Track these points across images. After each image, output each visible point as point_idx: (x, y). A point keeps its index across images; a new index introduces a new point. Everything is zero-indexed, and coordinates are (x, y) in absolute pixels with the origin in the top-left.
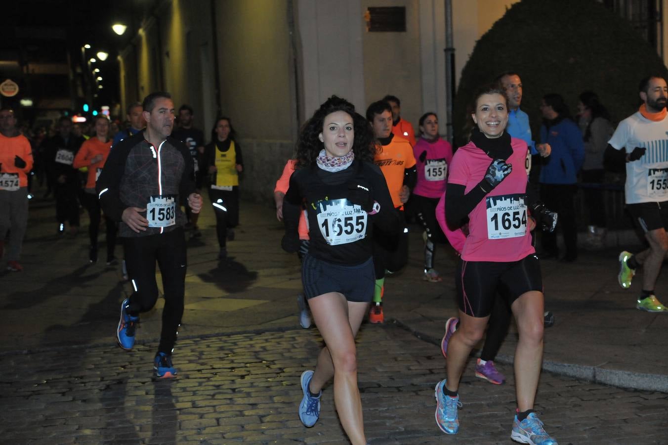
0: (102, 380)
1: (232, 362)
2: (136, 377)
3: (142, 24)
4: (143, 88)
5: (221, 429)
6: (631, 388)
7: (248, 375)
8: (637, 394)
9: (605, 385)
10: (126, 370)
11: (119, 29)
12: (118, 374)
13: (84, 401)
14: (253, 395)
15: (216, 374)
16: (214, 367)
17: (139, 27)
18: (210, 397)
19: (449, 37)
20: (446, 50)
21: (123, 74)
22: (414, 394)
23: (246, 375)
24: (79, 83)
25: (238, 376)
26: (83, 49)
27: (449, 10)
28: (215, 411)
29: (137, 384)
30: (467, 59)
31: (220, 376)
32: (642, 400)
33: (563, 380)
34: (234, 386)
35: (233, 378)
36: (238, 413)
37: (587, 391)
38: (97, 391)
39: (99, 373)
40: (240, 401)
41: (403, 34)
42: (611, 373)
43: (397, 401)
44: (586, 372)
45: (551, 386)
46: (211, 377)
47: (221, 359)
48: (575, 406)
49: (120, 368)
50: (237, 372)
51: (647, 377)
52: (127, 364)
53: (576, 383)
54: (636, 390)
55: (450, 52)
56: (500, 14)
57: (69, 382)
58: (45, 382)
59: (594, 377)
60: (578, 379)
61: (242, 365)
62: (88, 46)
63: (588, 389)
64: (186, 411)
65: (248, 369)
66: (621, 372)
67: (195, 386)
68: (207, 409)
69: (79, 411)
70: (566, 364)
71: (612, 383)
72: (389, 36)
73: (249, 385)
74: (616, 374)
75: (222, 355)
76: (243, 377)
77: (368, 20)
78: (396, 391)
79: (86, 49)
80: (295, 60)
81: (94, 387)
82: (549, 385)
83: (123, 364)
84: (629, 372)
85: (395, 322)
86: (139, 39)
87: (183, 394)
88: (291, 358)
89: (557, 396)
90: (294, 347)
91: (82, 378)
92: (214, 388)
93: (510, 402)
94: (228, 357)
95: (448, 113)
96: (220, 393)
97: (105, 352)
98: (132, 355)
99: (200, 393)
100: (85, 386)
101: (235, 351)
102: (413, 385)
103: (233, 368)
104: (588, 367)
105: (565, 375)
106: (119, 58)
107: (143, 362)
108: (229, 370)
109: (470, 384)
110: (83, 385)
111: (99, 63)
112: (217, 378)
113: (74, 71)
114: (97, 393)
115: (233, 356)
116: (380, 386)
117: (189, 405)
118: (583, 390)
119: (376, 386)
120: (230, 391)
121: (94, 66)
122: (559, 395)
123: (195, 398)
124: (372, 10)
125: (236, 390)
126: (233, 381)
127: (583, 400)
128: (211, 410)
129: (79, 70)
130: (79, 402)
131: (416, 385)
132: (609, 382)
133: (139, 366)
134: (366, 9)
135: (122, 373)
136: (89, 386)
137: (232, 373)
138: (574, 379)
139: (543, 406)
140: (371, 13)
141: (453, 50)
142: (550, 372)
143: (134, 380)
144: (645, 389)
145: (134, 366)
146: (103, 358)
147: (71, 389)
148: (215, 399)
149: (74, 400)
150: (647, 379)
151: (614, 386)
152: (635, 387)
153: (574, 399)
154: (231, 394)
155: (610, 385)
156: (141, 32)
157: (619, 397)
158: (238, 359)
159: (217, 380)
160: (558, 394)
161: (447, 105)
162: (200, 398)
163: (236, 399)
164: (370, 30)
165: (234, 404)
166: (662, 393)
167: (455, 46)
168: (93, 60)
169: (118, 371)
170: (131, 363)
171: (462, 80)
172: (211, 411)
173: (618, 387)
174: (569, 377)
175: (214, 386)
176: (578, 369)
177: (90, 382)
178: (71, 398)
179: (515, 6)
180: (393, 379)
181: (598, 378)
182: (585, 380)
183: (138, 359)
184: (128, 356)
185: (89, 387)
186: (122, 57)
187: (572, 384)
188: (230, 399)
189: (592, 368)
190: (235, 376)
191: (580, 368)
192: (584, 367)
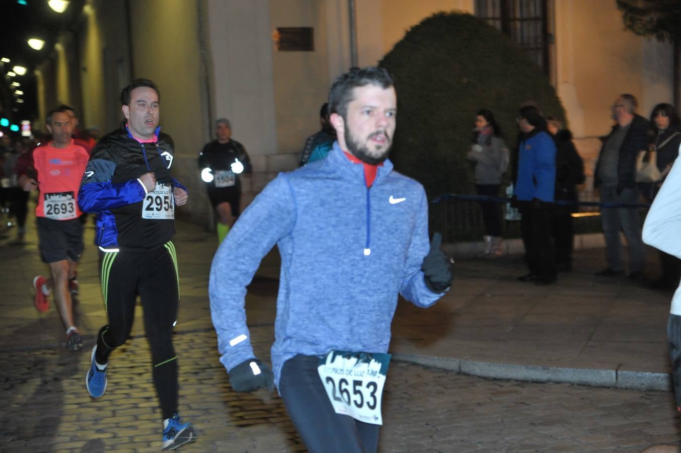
3: (60, 39)
5: (116, 420)
6: (490, 377)
7: (145, 373)
8: (495, 382)
9: (468, 375)
11: (36, 44)
12: (23, 375)
14: (148, 390)
17: (57, 42)
19: (354, 56)
21: (41, 88)
25: (137, 374)
26: (1, 63)
28: (113, 405)
32: (498, 388)
33: (432, 372)
34: (132, 383)
35: (131, 376)
36: (132, 406)
37: (452, 381)
41: (310, 53)
42: (474, 364)
44: (452, 364)
45: (421, 377)
47: (123, 360)
48: (439, 393)
50: (136, 370)
51: (503, 367)
53: (444, 374)
54: (495, 379)
56: (398, 35)
59: (460, 368)
60: (446, 371)
61: (141, 364)
62: (6, 60)
63: (453, 379)
64: (84, 405)
65: (146, 368)
66: (482, 363)
70: (436, 358)
71: (475, 374)
74: (478, 365)
77: (278, 39)
79: (4, 63)
80: (207, 78)
82: (419, 376)
84: (489, 363)
86: (56, 53)
88: (188, 358)
89: (425, 385)
90: (193, 348)
92: (113, 385)
94: (129, 358)
96: (118, 389)
101: (136, 352)
104: (455, 359)
105: (435, 367)
106: (37, 73)
108: (129, 369)
111: (17, 78)
112: (117, 376)
118: (449, 380)
120: (128, 387)
121: (13, 79)
122: (427, 385)
124: (281, 30)
127: (447, 388)
128: (110, 403)
132: (472, 373)
134: (276, 29)
135: (26, 373)
137: (131, 372)
138: (441, 371)
139: (410, 393)
140: (280, 33)
142: (422, 365)
144: (502, 378)
146: (9, 361)
148: (114, 394)
150: (503, 369)
151: (476, 376)
152: (495, 377)
153: (439, 388)
154: (128, 389)
155: (473, 375)
156: (59, 47)
157: (479, 385)
158: (138, 359)
160: (425, 383)
163: (134, 394)
164: (279, 49)
165: (129, 398)
166: (517, 380)
168: (11, 74)
173: (480, 377)
174: (438, 369)
176: (446, 362)
179: (415, 29)
181: (465, 369)
182: (452, 371)
186: (40, 71)
187: (440, 375)
188: (127, 394)
189: (458, 360)
190: (134, 374)
191: (447, 360)
192: (451, 359)
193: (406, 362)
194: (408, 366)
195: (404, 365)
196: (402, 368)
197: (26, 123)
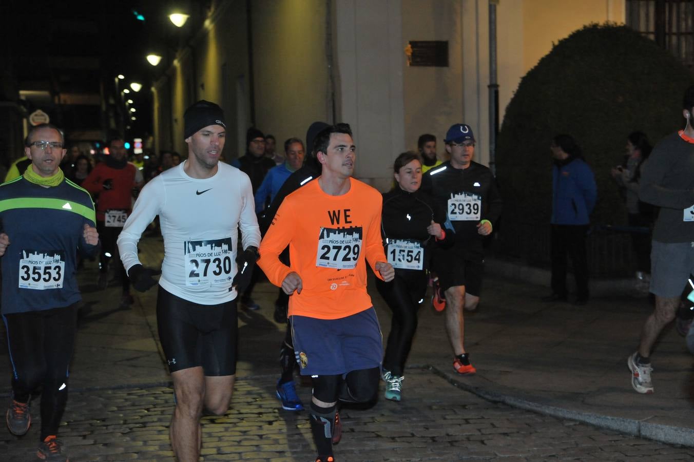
0: (125, 423)
1: (260, 407)
2: (160, 420)
3: (178, 55)
4: (176, 120)
6: (678, 444)
7: (276, 421)
8: (685, 450)
9: (650, 440)
10: (149, 413)
11: (154, 60)
12: (142, 417)
13: (105, 445)
14: (281, 442)
15: (243, 420)
16: (242, 411)
17: (174, 58)
18: (236, 443)
19: (493, 73)
20: (490, 87)
21: (156, 105)
22: (449, 445)
23: (274, 421)
24: (111, 114)
25: (266, 422)
26: (117, 80)
27: (493, 46)
28: (241, 458)
29: (161, 428)
30: (512, 96)
31: (247, 421)
32: (688, 458)
33: (606, 434)
34: (261, 433)
35: (261, 424)
37: (632, 446)
38: (120, 434)
39: (121, 415)
40: (267, 448)
41: (445, 69)
42: (656, 428)
43: (431, 452)
44: (630, 426)
45: (593, 440)
46: (238, 423)
47: (249, 404)
49: (143, 410)
50: (264, 417)
52: (151, 406)
53: (620, 438)
54: (683, 447)
55: (494, 89)
56: (546, 50)
57: (91, 425)
58: (66, 424)
59: (639, 431)
60: (622, 434)
61: (270, 410)
62: (121, 77)
63: (632, 444)
64: (210, 457)
65: (274, 415)
66: (667, 426)
67: (221, 432)
68: (233, 455)
69: (100, 455)
70: (609, 417)
71: (658, 439)
72: (432, 70)
73: (276, 431)
74: (662, 429)
75: (250, 400)
76: (270, 423)
77: (410, 54)
78: (431, 441)
79: (119, 79)
80: (333, 94)
81: (117, 431)
82: (591, 438)
83: (147, 407)
84: (675, 428)
85: (431, 368)
86: (174, 69)
87: (208, 440)
89: (600, 450)
91: (104, 420)
92: (241, 434)
93: (550, 456)
94: (256, 401)
95: (491, 152)
96: (246, 439)
97: (129, 394)
98: (156, 398)
99: (226, 438)
100: (107, 429)
101: (264, 396)
102: (448, 435)
103: (260, 413)
104: (633, 421)
105: (608, 428)
106: (153, 89)
107: (166, 405)
108: (256, 415)
109: (508, 436)
110: (105, 428)
111: (132, 94)
112: (244, 423)
113: (107, 102)
114: (120, 437)
115: (261, 401)
116: (413, 435)
117: (214, 451)
118: (628, 445)
119: (411, 435)
120: (257, 438)
121: (128, 96)
122: (602, 450)
123: (220, 444)
124: (414, 44)
125: (264, 437)
126: (260, 426)
127: (626, 456)
128: (237, 457)
129: (112, 101)
130: (101, 446)
131: (452, 435)
132: (654, 437)
133: (163, 409)
134: (408, 42)
135: (146, 416)
136: (111, 429)
137: (259, 419)
138: (617, 433)
140: (412, 47)
141: (496, 86)
142: (593, 425)
143: (158, 424)
145: (159, 409)
146: (126, 400)
147: (92, 432)
148: (242, 446)
149: (95, 444)
151: (660, 441)
152: (682, 443)
153: (616, 455)
154: (258, 440)
155: (656, 441)
156: (176, 63)
157: (665, 453)
158: (266, 404)
159: (244, 426)
160: (600, 448)
161: (491, 143)
162: (226, 444)
163: (263, 446)
164: (411, 65)
165: (260, 451)
167: (499, 82)
168: (126, 91)
169: (141, 414)
170: (155, 406)
171: (506, 117)
172: (236, 459)
173: (664, 443)
174: (613, 430)
175: (241, 432)
176: (622, 422)
177: (112, 425)
178: (92, 442)
179: (563, 43)
180: (427, 429)
181: (643, 433)
182: (629, 434)
183: (162, 402)
184: (153, 399)
185: (111, 431)
186: (156, 88)
187: (616, 438)
188: (257, 446)
189: (637, 422)
190: (263, 422)
191: (623, 421)
192: (629, 420)
193: (571, 420)
194: (575, 425)
195: (572, 424)
196: (569, 427)
197: (138, 141)
